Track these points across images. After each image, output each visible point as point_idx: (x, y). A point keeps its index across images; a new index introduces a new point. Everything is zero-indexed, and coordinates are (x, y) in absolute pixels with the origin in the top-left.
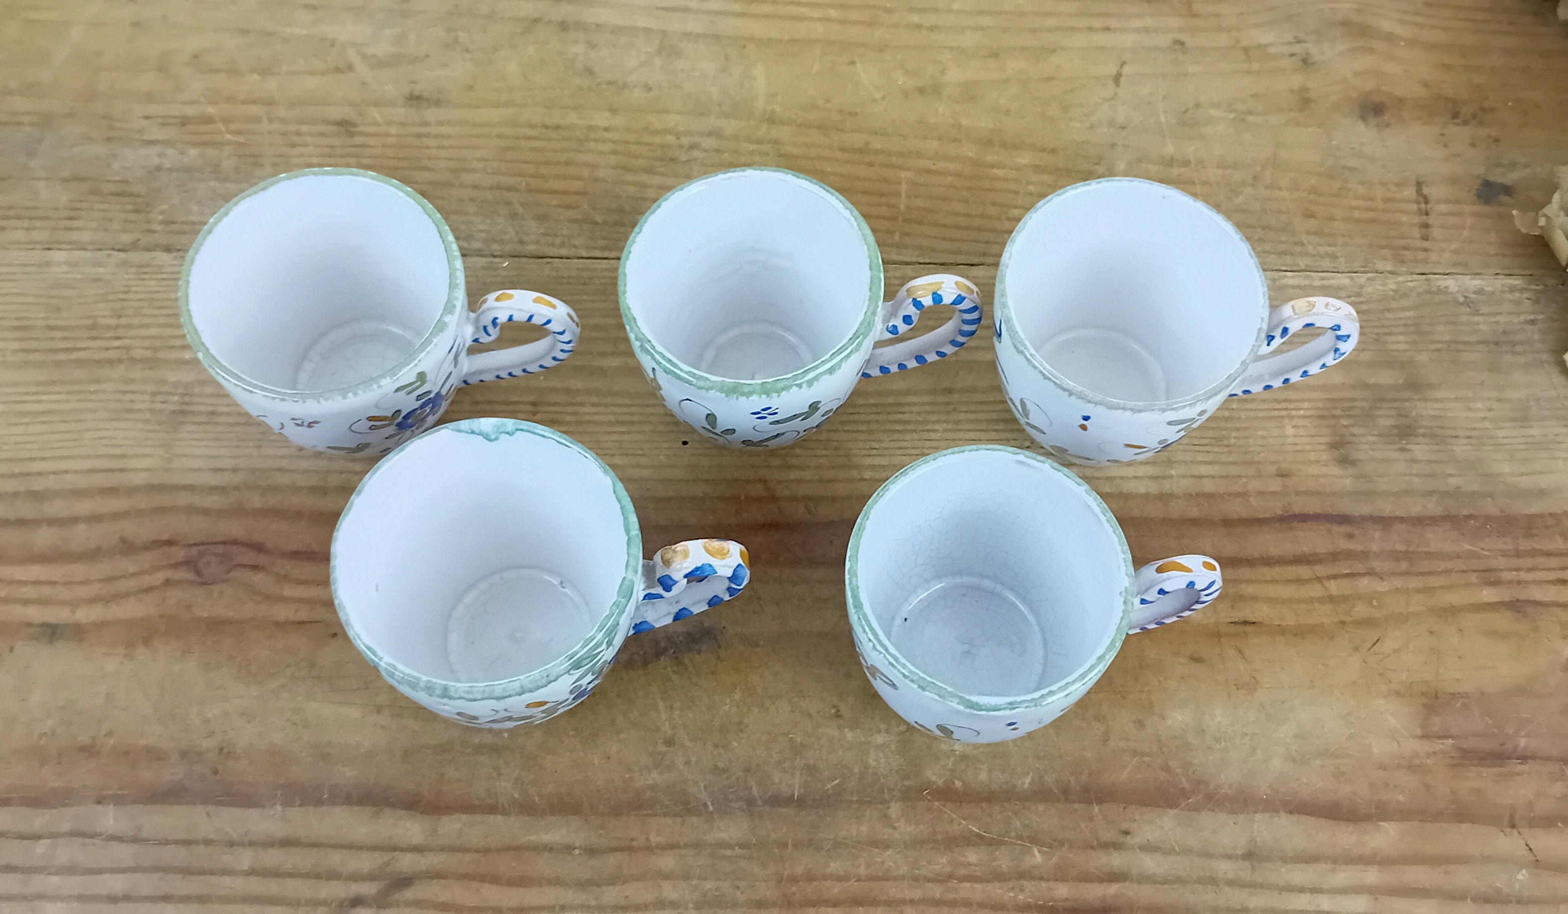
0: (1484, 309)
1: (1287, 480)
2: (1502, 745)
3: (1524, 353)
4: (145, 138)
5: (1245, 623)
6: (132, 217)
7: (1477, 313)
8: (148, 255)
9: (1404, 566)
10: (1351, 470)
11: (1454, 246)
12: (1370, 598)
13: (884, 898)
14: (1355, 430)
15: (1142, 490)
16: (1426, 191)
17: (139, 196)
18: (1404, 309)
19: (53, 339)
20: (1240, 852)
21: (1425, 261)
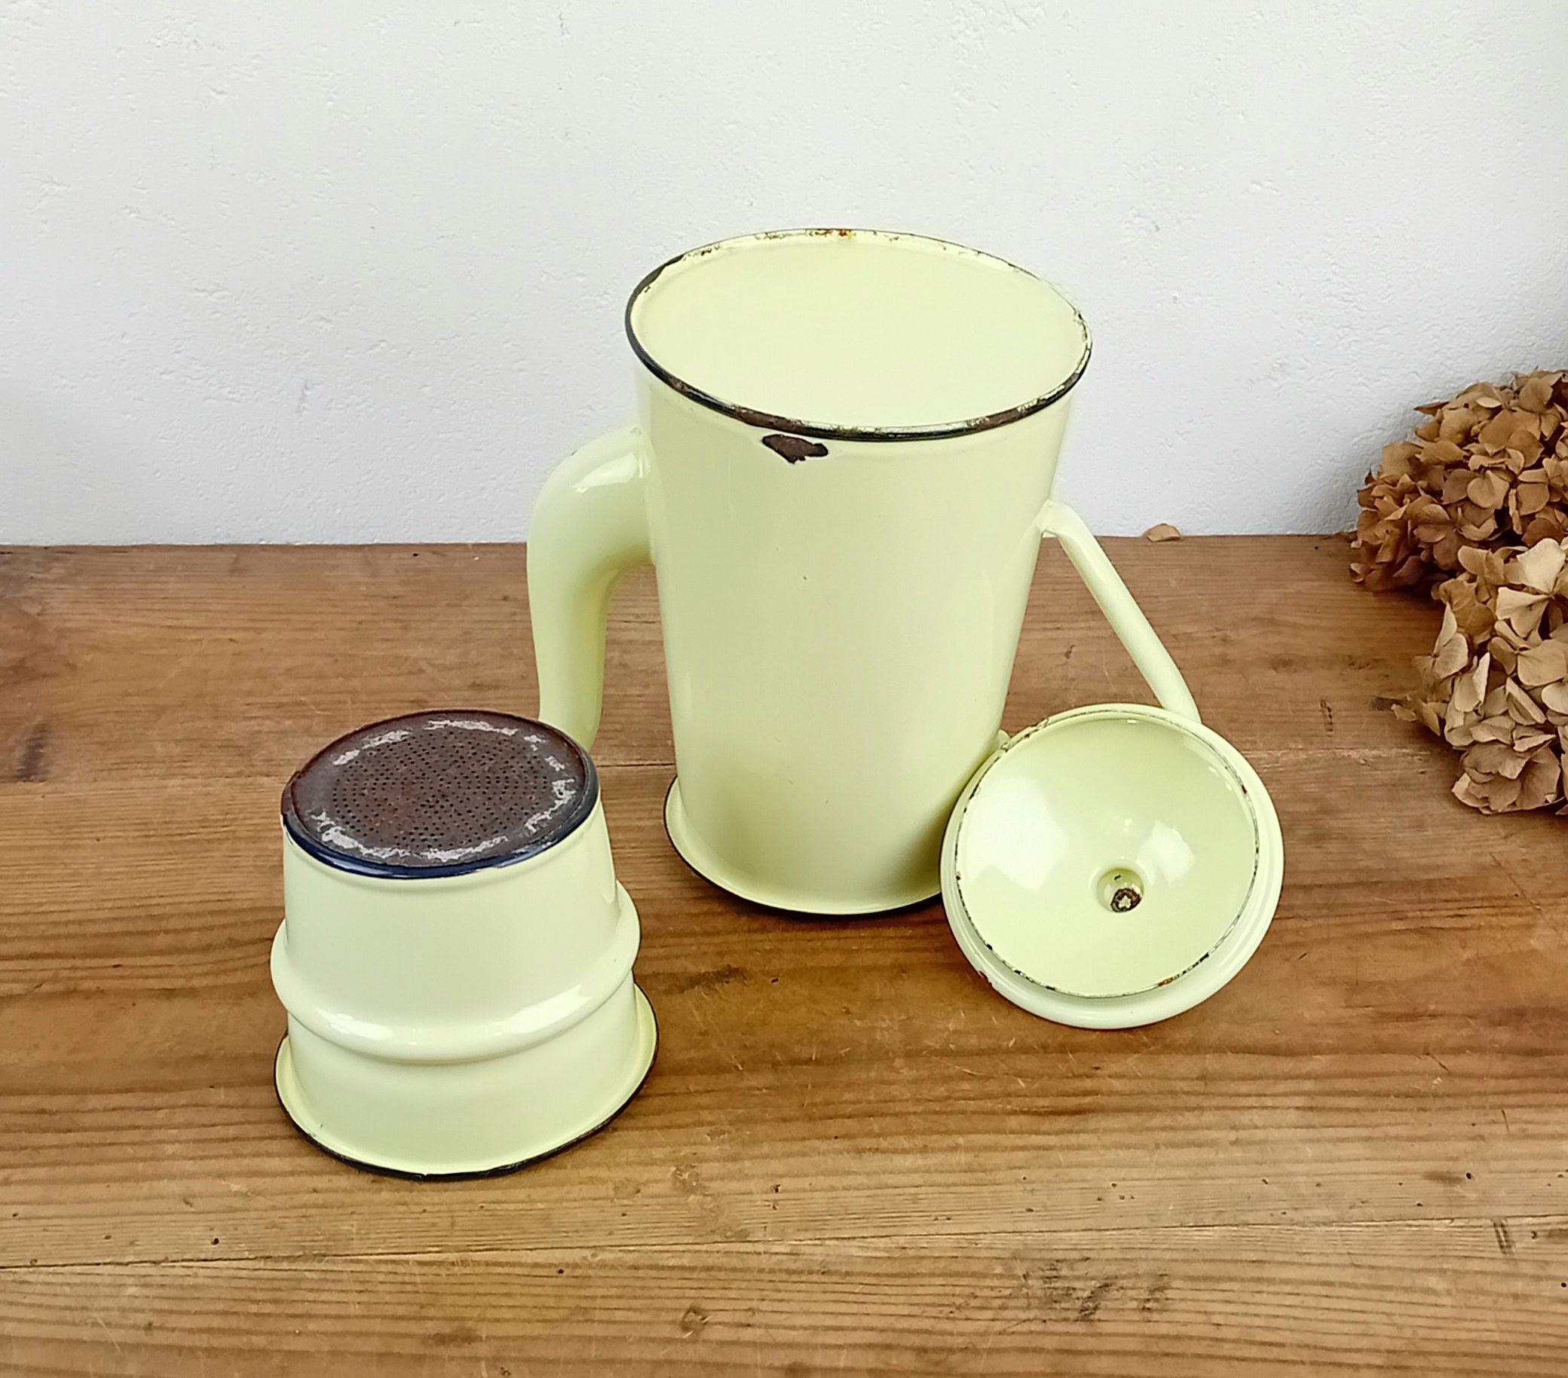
0: (1383, 767)
2: (1415, 1009)
3: (1418, 790)
4: (247, 715)
6: (237, 758)
7: (1376, 770)
8: (250, 779)
9: (1325, 912)
11: (1356, 733)
12: (1297, 931)
13: (891, 1112)
16: (1328, 705)
17: (242, 746)
18: (1314, 769)
19: (169, 829)
20: (1194, 1076)
21: (1331, 742)
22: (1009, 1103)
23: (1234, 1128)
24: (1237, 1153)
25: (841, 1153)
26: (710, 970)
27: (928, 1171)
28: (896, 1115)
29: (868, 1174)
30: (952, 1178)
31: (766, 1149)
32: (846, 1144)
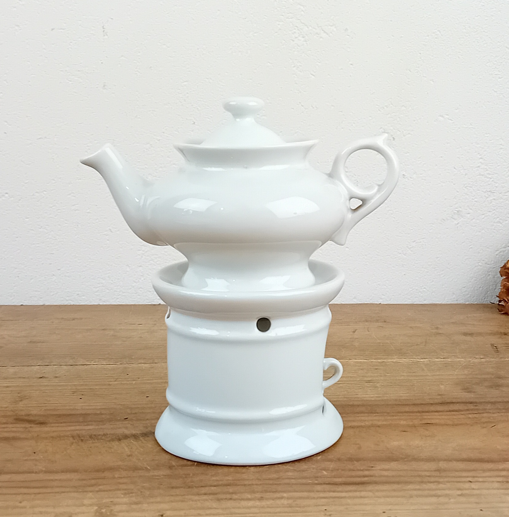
1: (443, 396)
5: (428, 424)
9: (504, 411)
10: (473, 393)
12: (489, 418)
13: (242, 484)
14: (475, 386)
15: (373, 399)
18: (491, 364)
20: (433, 470)
21: (499, 356)
22: (317, 480)
23: (459, 489)
24: (463, 499)
25: (207, 500)
26: (139, 432)
27: (263, 507)
28: (245, 485)
29: (223, 509)
30: (278, 510)
31: (159, 499)
32: (211, 497)
